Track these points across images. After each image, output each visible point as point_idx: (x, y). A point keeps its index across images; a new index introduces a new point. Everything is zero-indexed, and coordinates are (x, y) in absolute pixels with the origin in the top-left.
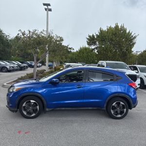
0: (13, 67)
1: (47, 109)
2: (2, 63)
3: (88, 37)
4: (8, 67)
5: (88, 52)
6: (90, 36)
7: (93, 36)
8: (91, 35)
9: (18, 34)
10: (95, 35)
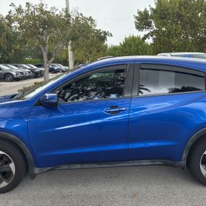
0: (21, 73)
1: (37, 170)
2: (5, 68)
3: (137, 15)
4: (14, 73)
5: (138, 44)
6: (140, 13)
7: (146, 12)
8: (143, 10)
9: (10, 12)
10: (148, 9)
